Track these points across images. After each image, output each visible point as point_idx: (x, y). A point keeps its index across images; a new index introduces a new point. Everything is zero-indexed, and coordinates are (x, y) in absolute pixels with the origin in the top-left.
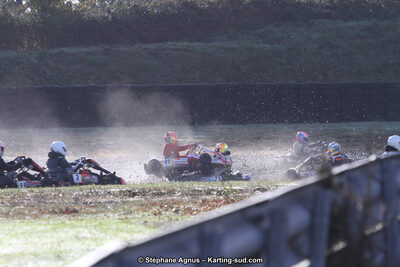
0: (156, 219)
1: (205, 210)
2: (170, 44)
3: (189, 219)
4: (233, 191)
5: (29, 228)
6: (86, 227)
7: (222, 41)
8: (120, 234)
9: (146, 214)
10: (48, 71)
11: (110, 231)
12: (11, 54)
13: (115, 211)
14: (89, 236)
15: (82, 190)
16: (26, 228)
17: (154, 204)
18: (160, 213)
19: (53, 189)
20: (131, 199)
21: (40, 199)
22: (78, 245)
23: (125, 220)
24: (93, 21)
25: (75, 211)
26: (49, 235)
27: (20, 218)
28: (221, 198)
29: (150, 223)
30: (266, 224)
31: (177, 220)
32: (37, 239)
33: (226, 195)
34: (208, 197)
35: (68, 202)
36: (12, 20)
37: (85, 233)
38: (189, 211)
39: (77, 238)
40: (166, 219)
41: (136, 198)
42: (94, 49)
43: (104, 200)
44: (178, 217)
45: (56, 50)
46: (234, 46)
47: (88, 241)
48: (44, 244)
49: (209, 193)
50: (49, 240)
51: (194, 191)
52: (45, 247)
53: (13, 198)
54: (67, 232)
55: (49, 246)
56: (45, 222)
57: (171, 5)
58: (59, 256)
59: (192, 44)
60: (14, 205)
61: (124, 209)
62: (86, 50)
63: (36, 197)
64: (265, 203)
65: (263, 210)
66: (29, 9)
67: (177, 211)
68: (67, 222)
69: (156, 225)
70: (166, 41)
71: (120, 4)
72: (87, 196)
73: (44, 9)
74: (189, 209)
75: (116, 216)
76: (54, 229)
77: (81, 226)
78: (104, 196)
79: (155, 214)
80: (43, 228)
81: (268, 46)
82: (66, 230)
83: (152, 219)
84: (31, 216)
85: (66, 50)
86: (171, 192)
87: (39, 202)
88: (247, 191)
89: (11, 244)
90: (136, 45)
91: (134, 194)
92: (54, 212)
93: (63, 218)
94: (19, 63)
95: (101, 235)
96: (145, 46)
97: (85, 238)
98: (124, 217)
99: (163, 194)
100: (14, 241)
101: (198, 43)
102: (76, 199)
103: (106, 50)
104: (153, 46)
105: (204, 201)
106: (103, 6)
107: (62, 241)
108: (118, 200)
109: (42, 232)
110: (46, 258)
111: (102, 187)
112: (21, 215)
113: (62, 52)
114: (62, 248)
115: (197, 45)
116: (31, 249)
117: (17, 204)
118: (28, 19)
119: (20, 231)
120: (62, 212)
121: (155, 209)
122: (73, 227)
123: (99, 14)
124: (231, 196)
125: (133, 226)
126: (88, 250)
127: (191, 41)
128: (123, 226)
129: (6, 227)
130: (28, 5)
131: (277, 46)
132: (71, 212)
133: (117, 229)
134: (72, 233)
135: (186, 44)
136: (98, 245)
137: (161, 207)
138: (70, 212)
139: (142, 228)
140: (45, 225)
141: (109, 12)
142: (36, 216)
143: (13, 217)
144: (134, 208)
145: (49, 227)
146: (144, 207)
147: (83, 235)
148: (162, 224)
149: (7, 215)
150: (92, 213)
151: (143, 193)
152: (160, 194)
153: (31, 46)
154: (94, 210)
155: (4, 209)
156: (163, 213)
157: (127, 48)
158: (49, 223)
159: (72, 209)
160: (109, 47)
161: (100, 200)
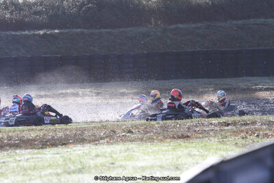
0: (244, 142)
2: (252, 21)
3: (266, 141)
5: (157, 148)
6: (195, 147)
8: (219, 152)
9: (237, 138)
10: (168, 41)
11: (212, 150)
12: (142, 29)
13: (215, 136)
14: (198, 153)
15: (192, 122)
16: (154, 148)
17: (242, 131)
18: (246, 137)
19: (173, 121)
20: (226, 128)
21: (164, 128)
22: (190, 160)
23: (222, 142)
24: (199, 5)
25: (188, 137)
26: (170, 153)
27: (150, 142)
29: (239, 144)
31: (258, 142)
32: (162, 156)
35: (183, 131)
36: (144, 6)
37: (195, 152)
38: (266, 136)
39: (190, 155)
40: (251, 141)
41: (230, 127)
42: (199, 25)
43: (207, 129)
44: (259, 139)
45: (173, 26)
47: (197, 157)
48: (166, 160)
50: (170, 157)
51: (270, 121)
52: (168, 161)
53: (145, 128)
54: (183, 151)
55: (171, 161)
56: (168, 144)
58: (177, 168)
59: (267, 20)
60: (146, 132)
61: (222, 135)
62: (194, 25)
63: (161, 127)
67: (258, 136)
68: (183, 144)
69: (244, 146)
70: (249, 18)
72: (196, 126)
74: (266, 134)
75: (216, 139)
76: (174, 149)
77: (192, 147)
78: (208, 126)
79: (243, 138)
80: (166, 148)
82: (182, 149)
83: (241, 141)
84: (158, 140)
85: (180, 25)
86: (254, 123)
87: (163, 130)
89: (144, 160)
90: (229, 22)
91: (228, 125)
92: (175, 138)
93: (180, 141)
94: (148, 36)
95: (206, 153)
96: (235, 22)
97: (194, 155)
98: (221, 140)
99: (249, 124)
100: (146, 157)
101: (271, 19)
102: (189, 128)
104: (240, 22)
107: (179, 157)
108: (217, 128)
109: (166, 151)
110: (168, 169)
111: (207, 120)
112: (151, 140)
113: (177, 28)
114: (180, 162)
115: (271, 21)
116: (158, 163)
117: (148, 132)
118: (154, 5)
119: (150, 151)
120: (179, 137)
121: (242, 134)
122: (187, 147)
123: (203, 1)
125: (228, 146)
126: (197, 163)
127: (266, 18)
128: (220, 146)
129: (141, 148)
133: (217, 149)
134: (186, 151)
135: (263, 20)
136: (204, 160)
137: (247, 133)
138: (185, 137)
139: (234, 147)
140: (168, 146)
142: (161, 140)
143: (146, 141)
144: (229, 134)
145: (170, 148)
146: (235, 133)
147: (194, 153)
148: (247, 145)
149: (141, 140)
150: (199, 137)
151: (234, 123)
152: (246, 124)
153: (156, 24)
154: (201, 136)
155: (139, 136)
156: (249, 137)
157: (222, 24)
158: (170, 145)
159: (186, 135)
160: (209, 24)
161: (205, 129)
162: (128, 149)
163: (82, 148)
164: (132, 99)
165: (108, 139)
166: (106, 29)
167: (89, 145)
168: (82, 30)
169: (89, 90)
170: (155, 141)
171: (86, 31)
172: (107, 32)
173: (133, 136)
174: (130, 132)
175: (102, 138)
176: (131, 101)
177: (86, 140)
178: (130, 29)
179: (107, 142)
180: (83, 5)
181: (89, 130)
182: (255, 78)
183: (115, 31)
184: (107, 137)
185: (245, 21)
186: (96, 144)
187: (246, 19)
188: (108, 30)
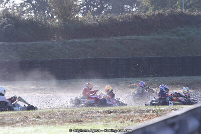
0: (122, 125)
1: (146, 120)
2: (128, 37)
3: (138, 125)
4: (160, 110)
5: (58, 130)
7: (154, 35)
9: (117, 122)
10: (67, 51)
12: (48, 43)
13: (101, 121)
15: (84, 110)
16: (56, 130)
17: (121, 117)
18: (124, 122)
20: (109, 115)
21: (64, 115)
24: (89, 26)
25: (81, 121)
27: (54, 125)
28: (155, 114)
29: (119, 127)
30: (177, 127)
31: (132, 125)
33: (157, 112)
34: (148, 114)
35: (78, 117)
36: (49, 26)
38: (138, 121)
40: (127, 125)
41: (112, 114)
42: (90, 40)
43: (95, 116)
44: (133, 123)
45: (71, 41)
46: (160, 37)
49: (148, 111)
51: (141, 110)
53: (50, 115)
56: (66, 127)
57: (128, 17)
59: (139, 37)
60: (51, 118)
61: (106, 120)
62: (87, 40)
63: (61, 114)
64: (177, 116)
65: (176, 120)
66: (57, 20)
67: (132, 121)
68: (77, 127)
69: (122, 128)
70: (126, 35)
71: (103, 17)
72: (87, 113)
73: (65, 20)
74: (138, 120)
75: (102, 123)
78: (96, 113)
79: (121, 122)
80: (65, 129)
81: (177, 37)
83: (120, 125)
84: (59, 123)
85: (76, 40)
86: (129, 111)
87: (63, 117)
88: (167, 110)
90: (111, 38)
91: (111, 112)
92: (71, 122)
93: (75, 124)
94: (52, 47)
96: (115, 38)
98: (106, 124)
99: (125, 112)
102: (82, 115)
103: (96, 40)
104: (119, 38)
105: (146, 116)
106: (94, 18)
108: (103, 115)
111: (95, 109)
112: (54, 123)
113: (74, 42)
115: (141, 37)
117: (52, 118)
118: (57, 25)
119: (54, 131)
120: (75, 122)
121: (121, 120)
123: (92, 22)
124: (160, 113)
127: (138, 35)
129: (47, 130)
130: (57, 18)
131: (182, 37)
132: (79, 121)
135: (136, 37)
137: (124, 119)
141: (97, 21)
142: (62, 124)
143: (50, 124)
144: (111, 119)
146: (116, 119)
148: (124, 127)
149: (47, 123)
150: (89, 122)
151: (115, 112)
152: (123, 112)
153: (58, 39)
154: (91, 120)
155: (45, 120)
156: (125, 122)
157: (106, 39)
158: (68, 127)
159: (79, 120)
160: (97, 39)
161: (93, 115)
162: (37, 130)
163: (3, 129)
164: (40, 93)
165: (22, 123)
166: (21, 42)
167: (8, 127)
168: (4, 43)
169: (8, 86)
170: (57, 124)
171: (6, 43)
172: (22, 45)
173: (40, 121)
174: (38, 117)
175: (17, 122)
176: (39, 95)
177: (6, 123)
178: (39, 42)
179: (22, 125)
180: (4, 24)
181: (8, 116)
182: (130, 79)
183: (28, 44)
184: (21, 121)
185: (123, 37)
186: (13, 126)
187: (123, 35)
188: (22, 43)
